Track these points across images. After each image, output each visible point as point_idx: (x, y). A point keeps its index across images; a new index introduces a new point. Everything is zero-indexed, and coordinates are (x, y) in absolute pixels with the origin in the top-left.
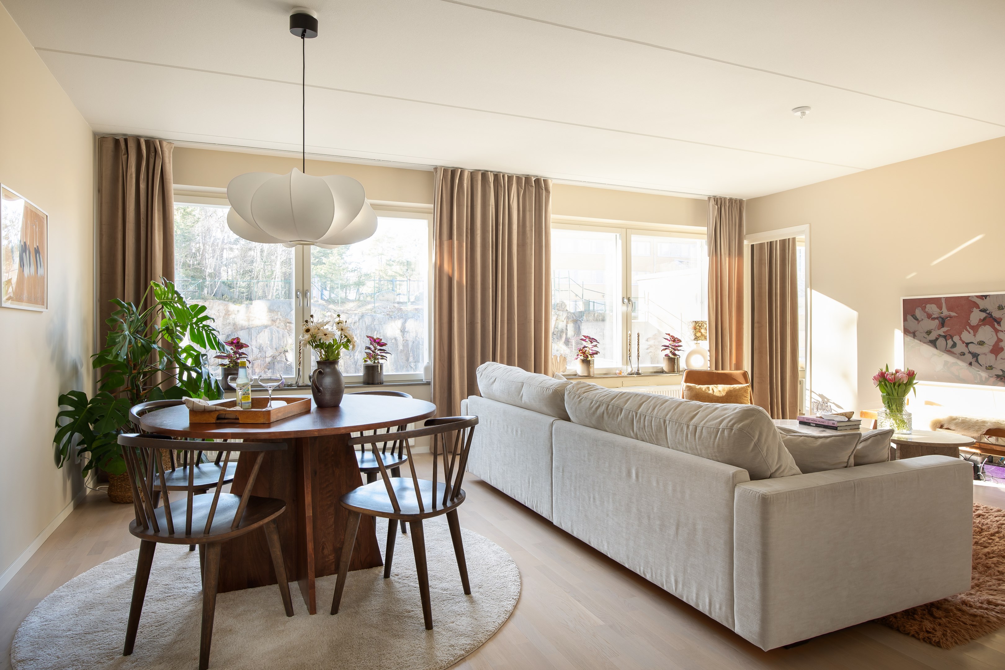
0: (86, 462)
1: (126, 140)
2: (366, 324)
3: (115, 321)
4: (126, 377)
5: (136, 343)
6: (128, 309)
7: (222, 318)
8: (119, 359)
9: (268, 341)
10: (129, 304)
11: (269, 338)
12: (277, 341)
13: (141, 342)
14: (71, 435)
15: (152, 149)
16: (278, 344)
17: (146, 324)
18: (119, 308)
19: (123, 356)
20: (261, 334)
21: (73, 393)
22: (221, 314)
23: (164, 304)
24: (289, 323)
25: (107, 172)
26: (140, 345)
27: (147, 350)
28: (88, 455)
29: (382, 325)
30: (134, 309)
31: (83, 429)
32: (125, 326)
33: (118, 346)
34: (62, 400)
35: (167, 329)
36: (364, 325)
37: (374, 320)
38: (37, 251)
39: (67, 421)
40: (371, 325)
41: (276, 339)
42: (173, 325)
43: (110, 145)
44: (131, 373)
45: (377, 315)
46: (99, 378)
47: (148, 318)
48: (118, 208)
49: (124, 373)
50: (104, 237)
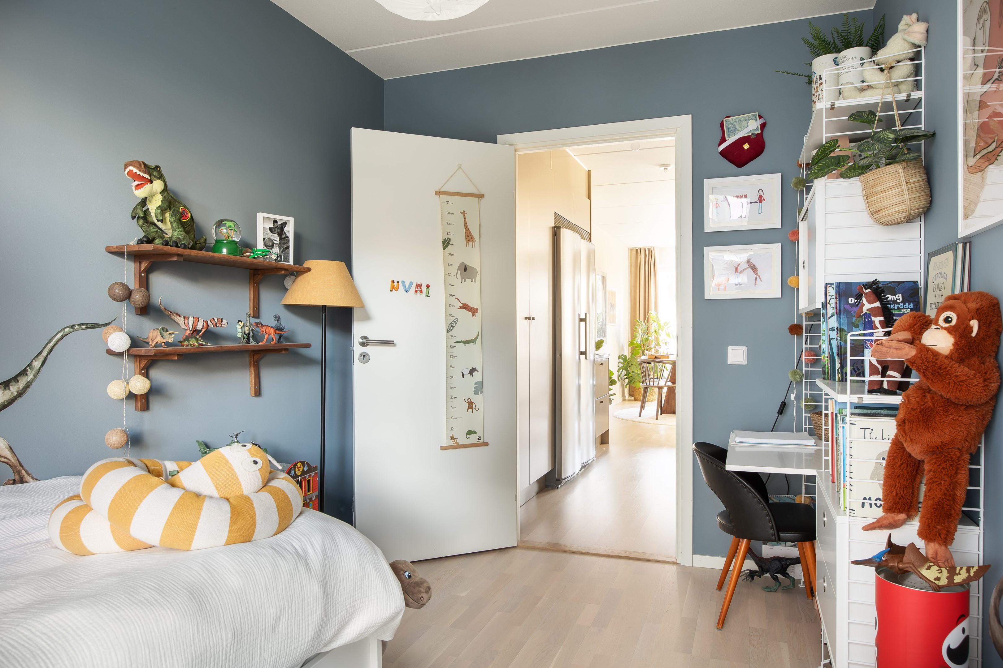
0: (626, 384)
1: (640, 249)
3: (636, 328)
4: (640, 351)
5: (644, 337)
6: (641, 324)
8: (638, 343)
10: (641, 322)
13: (645, 336)
14: (622, 371)
15: (650, 252)
17: (648, 329)
18: (638, 323)
19: (639, 342)
21: (622, 355)
23: (654, 321)
25: (633, 265)
26: (645, 338)
27: (647, 340)
28: (627, 381)
30: (643, 323)
31: (626, 369)
32: (640, 330)
33: (637, 338)
34: (619, 357)
35: (655, 331)
38: (614, 305)
39: (621, 365)
42: (657, 329)
43: (634, 252)
44: (642, 349)
46: (630, 351)
47: (649, 326)
48: (637, 279)
49: (639, 349)
50: (632, 292)
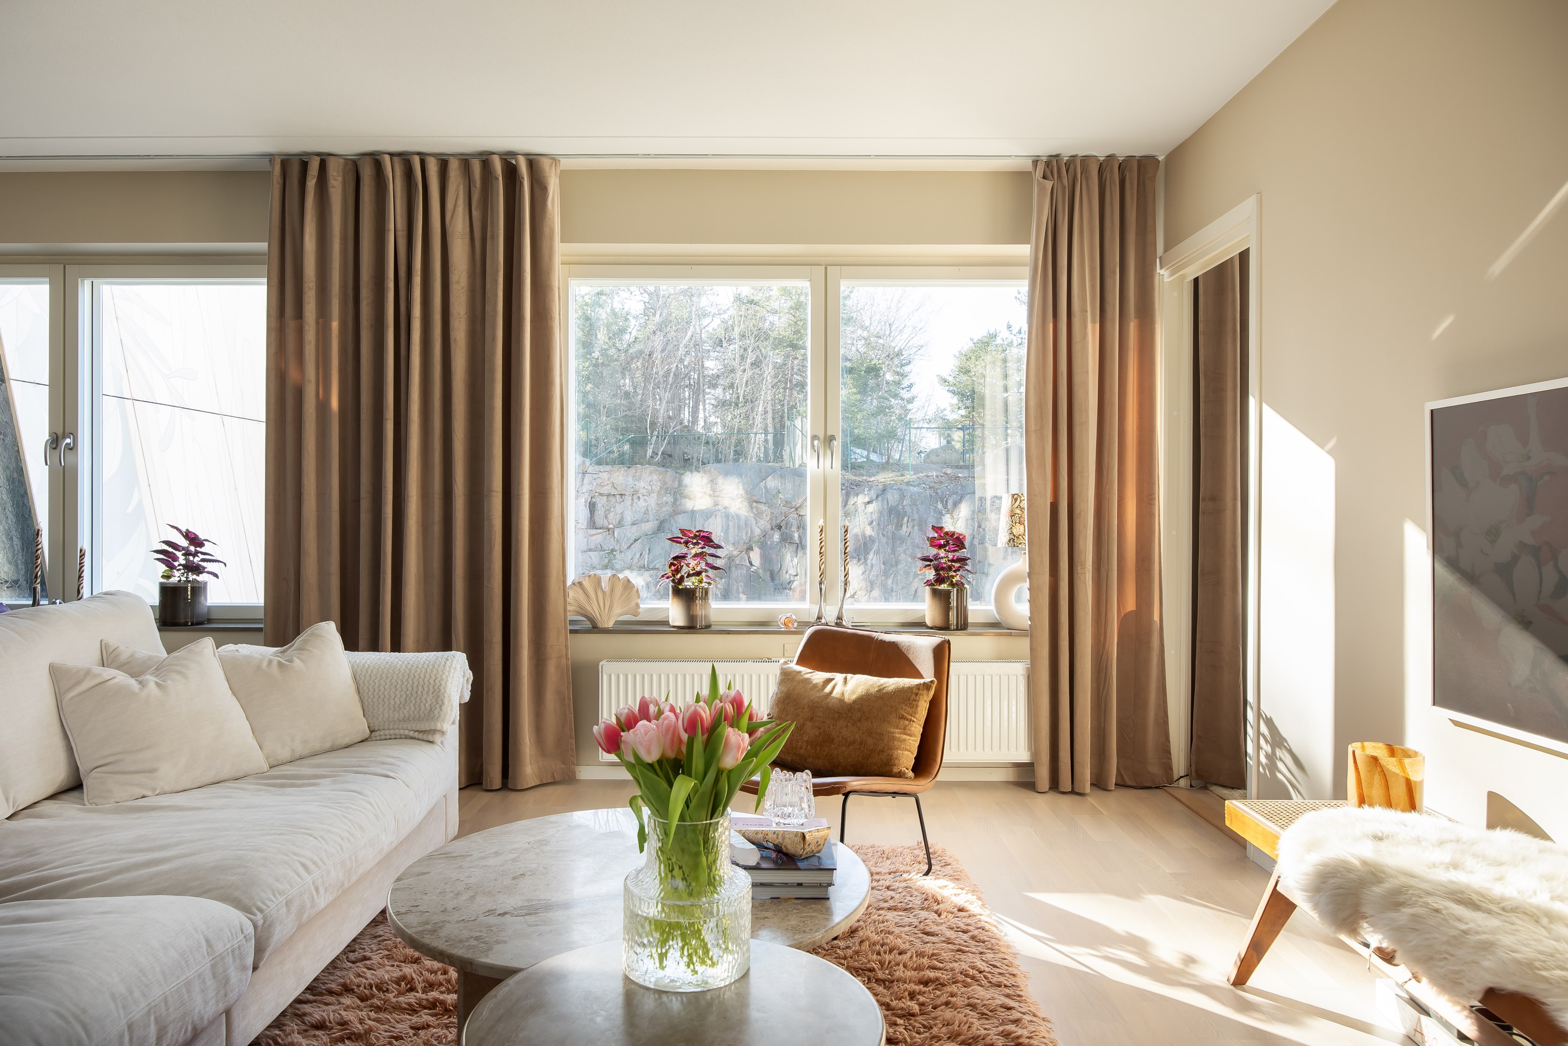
2: (890, 504)
7: (655, 494)
9: (722, 531)
11: (722, 527)
12: (736, 531)
16: (738, 536)
20: (710, 520)
22: (654, 487)
24: (756, 502)
29: (917, 506)
36: (885, 507)
37: (903, 497)
40: (898, 505)
41: (734, 528)
45: (911, 488)
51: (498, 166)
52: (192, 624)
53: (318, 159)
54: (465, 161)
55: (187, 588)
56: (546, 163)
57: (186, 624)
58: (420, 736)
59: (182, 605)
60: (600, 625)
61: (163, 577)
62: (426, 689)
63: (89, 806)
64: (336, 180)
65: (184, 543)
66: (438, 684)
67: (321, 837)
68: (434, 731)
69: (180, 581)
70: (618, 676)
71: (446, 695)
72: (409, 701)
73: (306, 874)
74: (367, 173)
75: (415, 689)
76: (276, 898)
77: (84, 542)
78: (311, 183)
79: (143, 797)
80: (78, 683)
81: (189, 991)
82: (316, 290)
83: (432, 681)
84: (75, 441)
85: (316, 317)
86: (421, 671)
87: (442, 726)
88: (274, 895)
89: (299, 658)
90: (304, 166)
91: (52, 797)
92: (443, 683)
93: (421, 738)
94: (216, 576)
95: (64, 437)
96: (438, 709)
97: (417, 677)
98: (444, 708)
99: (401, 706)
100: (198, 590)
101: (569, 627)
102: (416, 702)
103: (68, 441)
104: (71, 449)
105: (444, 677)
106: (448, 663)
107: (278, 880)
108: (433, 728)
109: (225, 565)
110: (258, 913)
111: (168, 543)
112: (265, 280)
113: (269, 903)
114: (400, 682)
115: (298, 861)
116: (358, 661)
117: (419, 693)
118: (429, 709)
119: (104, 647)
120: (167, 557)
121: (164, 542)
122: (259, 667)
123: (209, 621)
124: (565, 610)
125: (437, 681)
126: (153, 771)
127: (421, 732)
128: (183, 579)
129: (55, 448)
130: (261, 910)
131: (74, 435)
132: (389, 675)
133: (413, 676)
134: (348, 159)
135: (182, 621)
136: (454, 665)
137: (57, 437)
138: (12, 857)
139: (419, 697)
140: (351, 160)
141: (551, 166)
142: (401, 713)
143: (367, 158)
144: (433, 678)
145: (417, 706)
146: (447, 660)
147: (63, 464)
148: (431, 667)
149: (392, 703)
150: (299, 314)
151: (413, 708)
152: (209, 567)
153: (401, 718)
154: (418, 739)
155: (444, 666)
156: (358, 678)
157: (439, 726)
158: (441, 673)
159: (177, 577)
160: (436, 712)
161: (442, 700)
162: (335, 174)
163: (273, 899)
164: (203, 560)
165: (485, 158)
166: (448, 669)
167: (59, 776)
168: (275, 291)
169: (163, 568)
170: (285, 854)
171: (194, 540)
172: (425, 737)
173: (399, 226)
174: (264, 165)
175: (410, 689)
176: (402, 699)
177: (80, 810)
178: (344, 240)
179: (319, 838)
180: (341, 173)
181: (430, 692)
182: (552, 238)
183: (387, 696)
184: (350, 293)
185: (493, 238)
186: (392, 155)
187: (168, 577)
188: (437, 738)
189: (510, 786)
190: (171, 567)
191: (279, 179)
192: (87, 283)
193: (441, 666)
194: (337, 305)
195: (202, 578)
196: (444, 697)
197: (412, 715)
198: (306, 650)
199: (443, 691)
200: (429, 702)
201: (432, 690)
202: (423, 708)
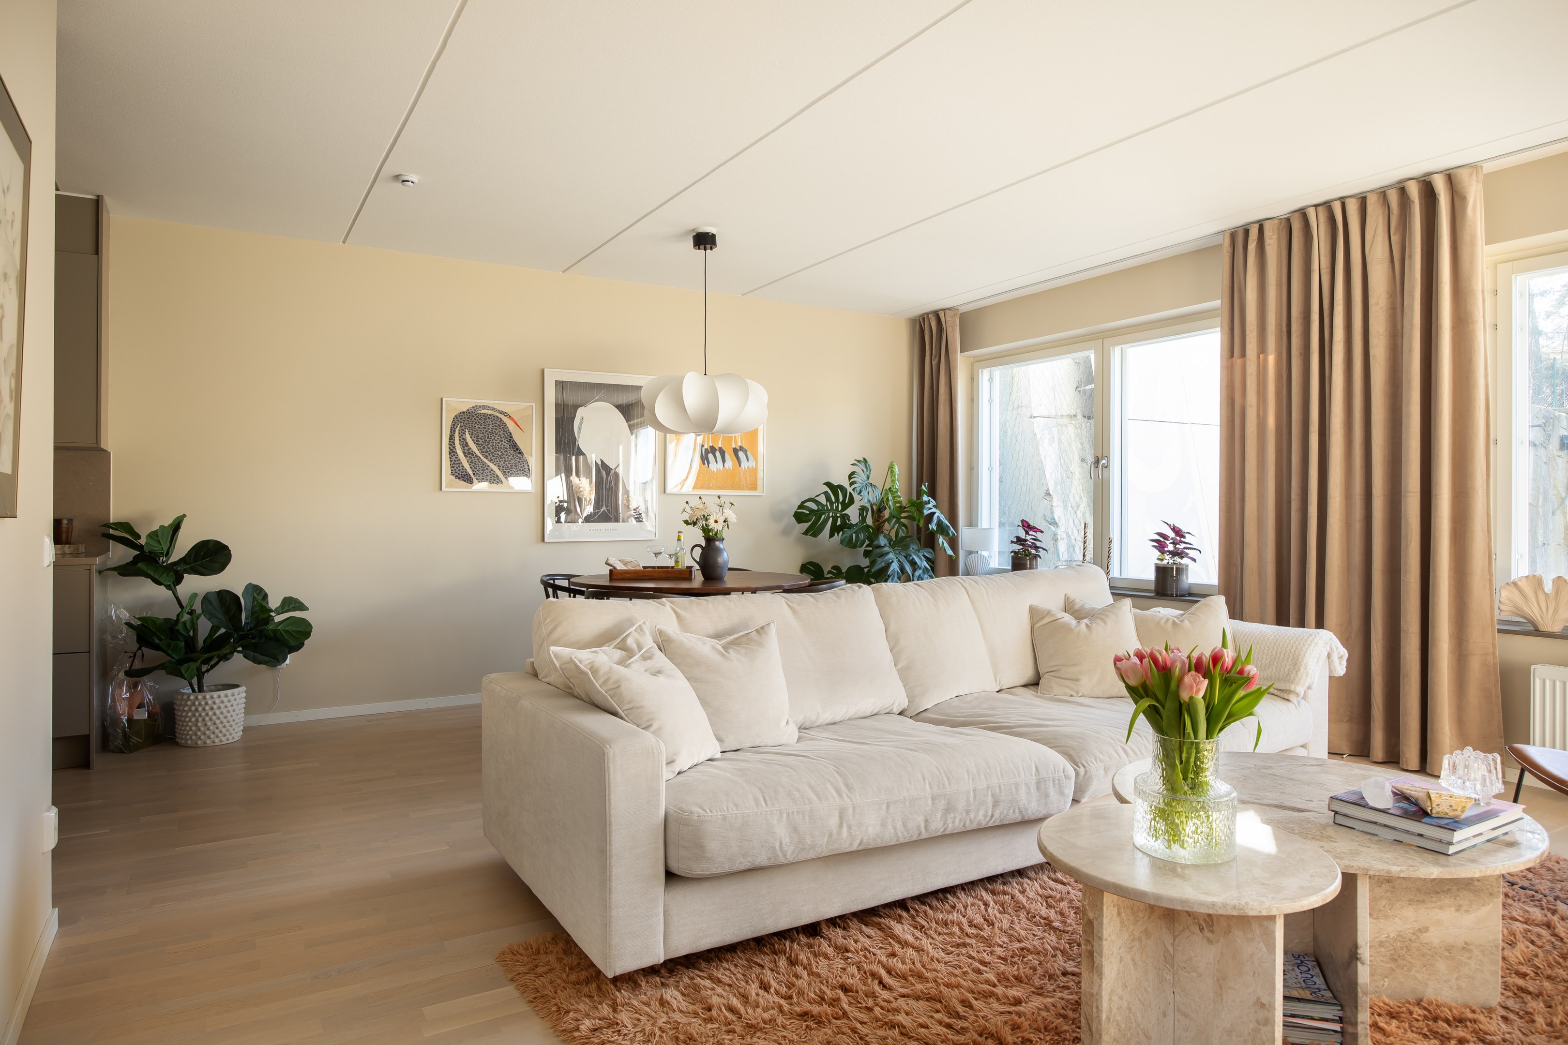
51: (1414, 191)
52: (1177, 596)
53: (1257, 225)
54: (1383, 194)
55: (1173, 568)
56: (1464, 175)
57: (1172, 595)
58: (1278, 693)
59: (1169, 580)
60: (1542, 628)
61: (1158, 559)
62: (1287, 656)
63: (1039, 694)
64: (1271, 239)
65: (1171, 534)
66: (1297, 653)
67: (1144, 736)
68: (1289, 692)
69: (1168, 563)
70: (1554, 683)
71: (1303, 664)
72: (1272, 664)
73: (1126, 757)
74: (1296, 226)
75: (1278, 656)
76: (1097, 763)
77: (1115, 535)
78: (1252, 246)
79: (1072, 696)
80: (1043, 618)
81: (1016, 789)
82: (1257, 331)
83: (1293, 651)
84: (1108, 461)
85: (1258, 353)
86: (1286, 642)
87: (1295, 688)
88: (1096, 761)
89: (1189, 621)
90: (1247, 232)
91: (1025, 686)
92: (1302, 654)
93: (1279, 695)
94: (1194, 560)
95: (1102, 459)
96: (1294, 674)
97: (1281, 646)
98: (1299, 674)
99: (1266, 667)
100: (1180, 570)
101: (1497, 627)
102: (1278, 666)
103: (1104, 461)
104: (1106, 467)
105: (1304, 649)
106: (1311, 638)
107: (1101, 753)
108: (1287, 688)
109: (1200, 552)
110: (1082, 767)
111: (1160, 534)
112: (1219, 329)
113: (1090, 764)
114: (1267, 648)
115: (1121, 746)
116: (1240, 628)
117: (1281, 658)
118: (1287, 672)
119: (1067, 599)
120: (1160, 546)
121: (1157, 533)
122: (1158, 623)
123: (1190, 595)
124: (1492, 608)
125: (1297, 651)
126: (1077, 680)
127: (1280, 690)
128: (1171, 561)
129: (1097, 467)
130: (1084, 767)
131: (1108, 457)
132: (1260, 641)
133: (1278, 645)
134: (1282, 219)
135: (1169, 592)
136: (1316, 641)
137: (1098, 459)
138: (985, 709)
139: (1280, 662)
140: (1285, 218)
141: (1471, 175)
142: (1265, 672)
143: (1296, 214)
144: (1295, 648)
145: (1278, 669)
146: (1311, 635)
147: (1100, 478)
148: (1294, 639)
149: (1260, 664)
150: (1243, 354)
151: (1274, 670)
152: (1191, 553)
153: (1265, 677)
154: (1277, 696)
155: (1306, 640)
156: (1236, 641)
157: (1292, 688)
158: (1302, 645)
159: (1168, 560)
160: (1292, 676)
161: (1299, 667)
162: (1271, 234)
163: (1095, 762)
164: (1185, 548)
165: (1401, 185)
166: (1309, 642)
167: (1028, 674)
168: (1227, 337)
169: (1157, 554)
170: (1113, 739)
171: (1178, 532)
172: (1282, 695)
173: (1323, 266)
174: (1219, 240)
175: (1274, 654)
176: (1267, 662)
177: (1033, 695)
178: (1279, 285)
179: (1144, 738)
180: (1276, 232)
181: (1290, 659)
182: (1473, 244)
183: (1256, 658)
184: (1284, 329)
185: (1410, 257)
186: (1316, 206)
187: (1162, 560)
188: (1292, 697)
189: (1428, 771)
190: (1163, 552)
191: (1229, 249)
192: (1118, 349)
193: (1304, 640)
194: (1274, 341)
195: (1185, 561)
196: (1301, 665)
197: (1274, 675)
198: (1196, 614)
199: (1300, 659)
200: (1288, 667)
201: (1291, 657)
202: (1282, 671)
